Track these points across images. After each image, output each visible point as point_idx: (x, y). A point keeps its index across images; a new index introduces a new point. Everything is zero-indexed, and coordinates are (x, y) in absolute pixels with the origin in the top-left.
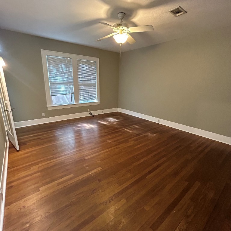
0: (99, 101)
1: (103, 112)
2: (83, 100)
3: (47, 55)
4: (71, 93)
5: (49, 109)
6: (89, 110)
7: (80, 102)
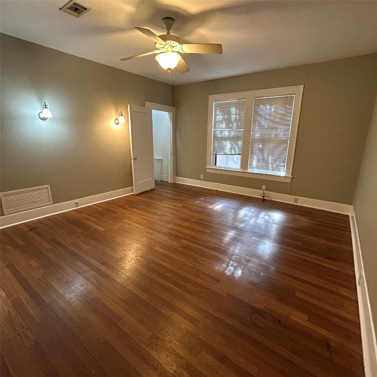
0: (290, 176)
1: (296, 200)
2: (257, 167)
3: (215, 101)
4: (237, 153)
5: (208, 171)
6: (264, 187)
7: (249, 170)
